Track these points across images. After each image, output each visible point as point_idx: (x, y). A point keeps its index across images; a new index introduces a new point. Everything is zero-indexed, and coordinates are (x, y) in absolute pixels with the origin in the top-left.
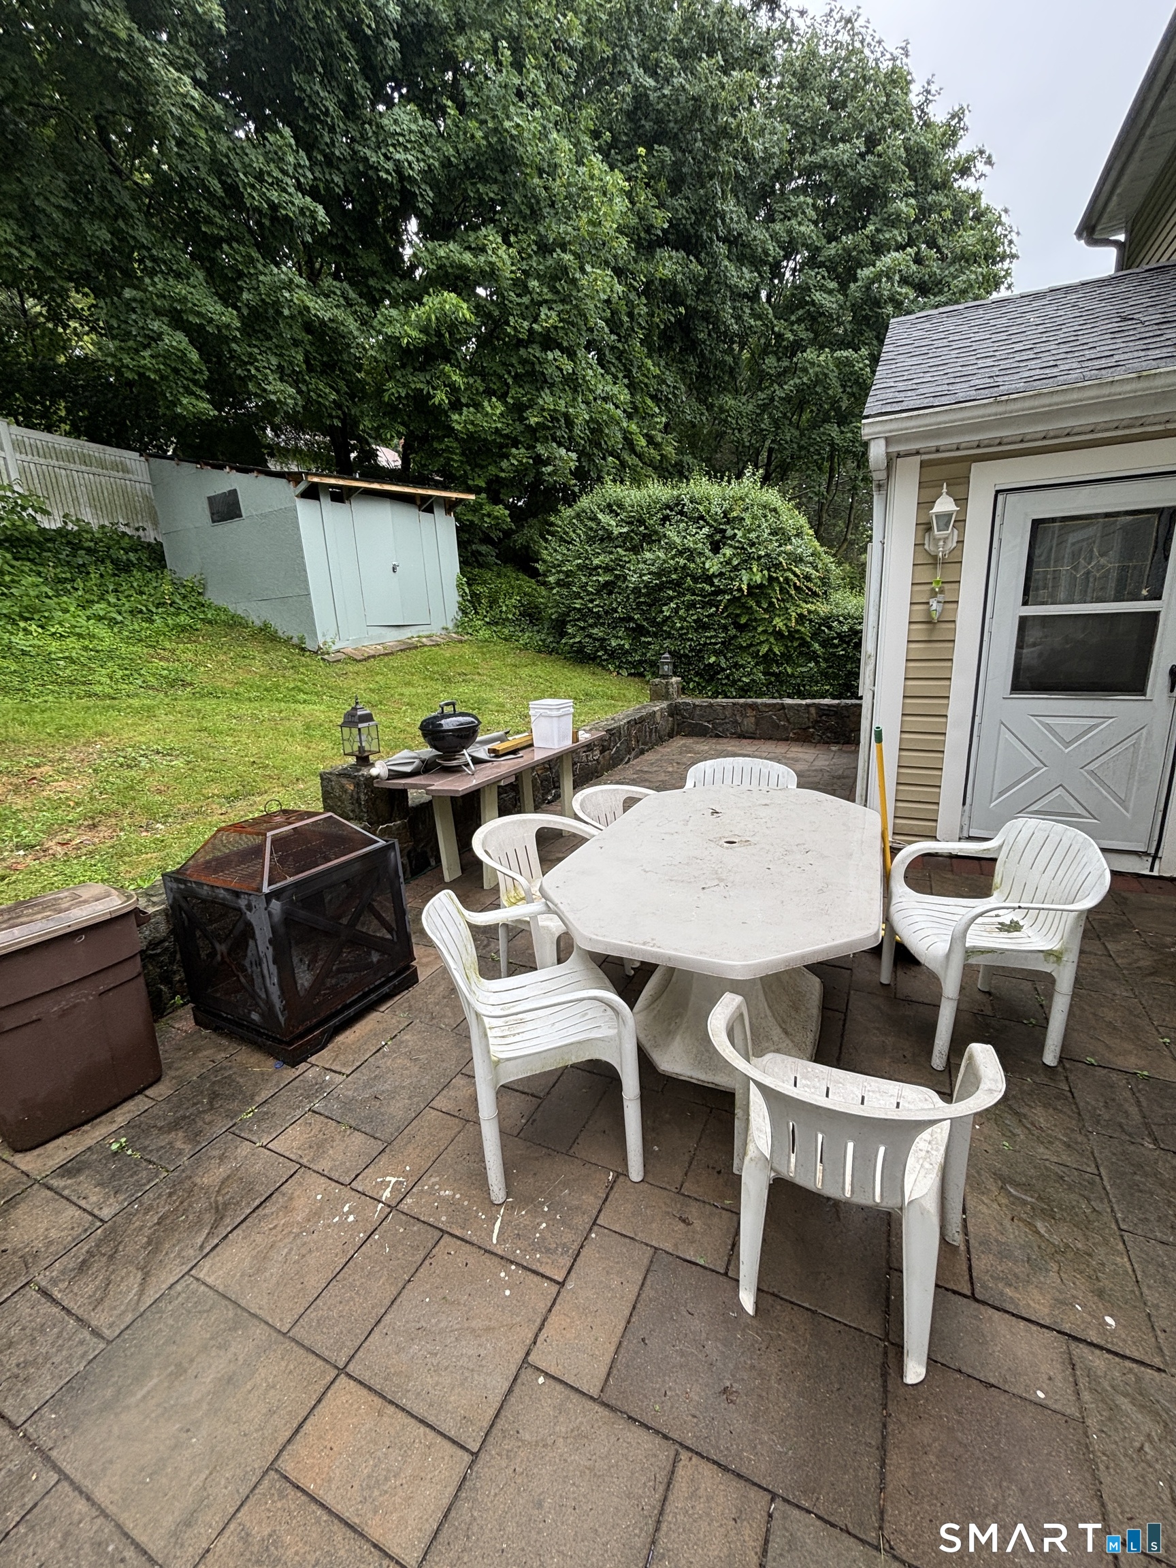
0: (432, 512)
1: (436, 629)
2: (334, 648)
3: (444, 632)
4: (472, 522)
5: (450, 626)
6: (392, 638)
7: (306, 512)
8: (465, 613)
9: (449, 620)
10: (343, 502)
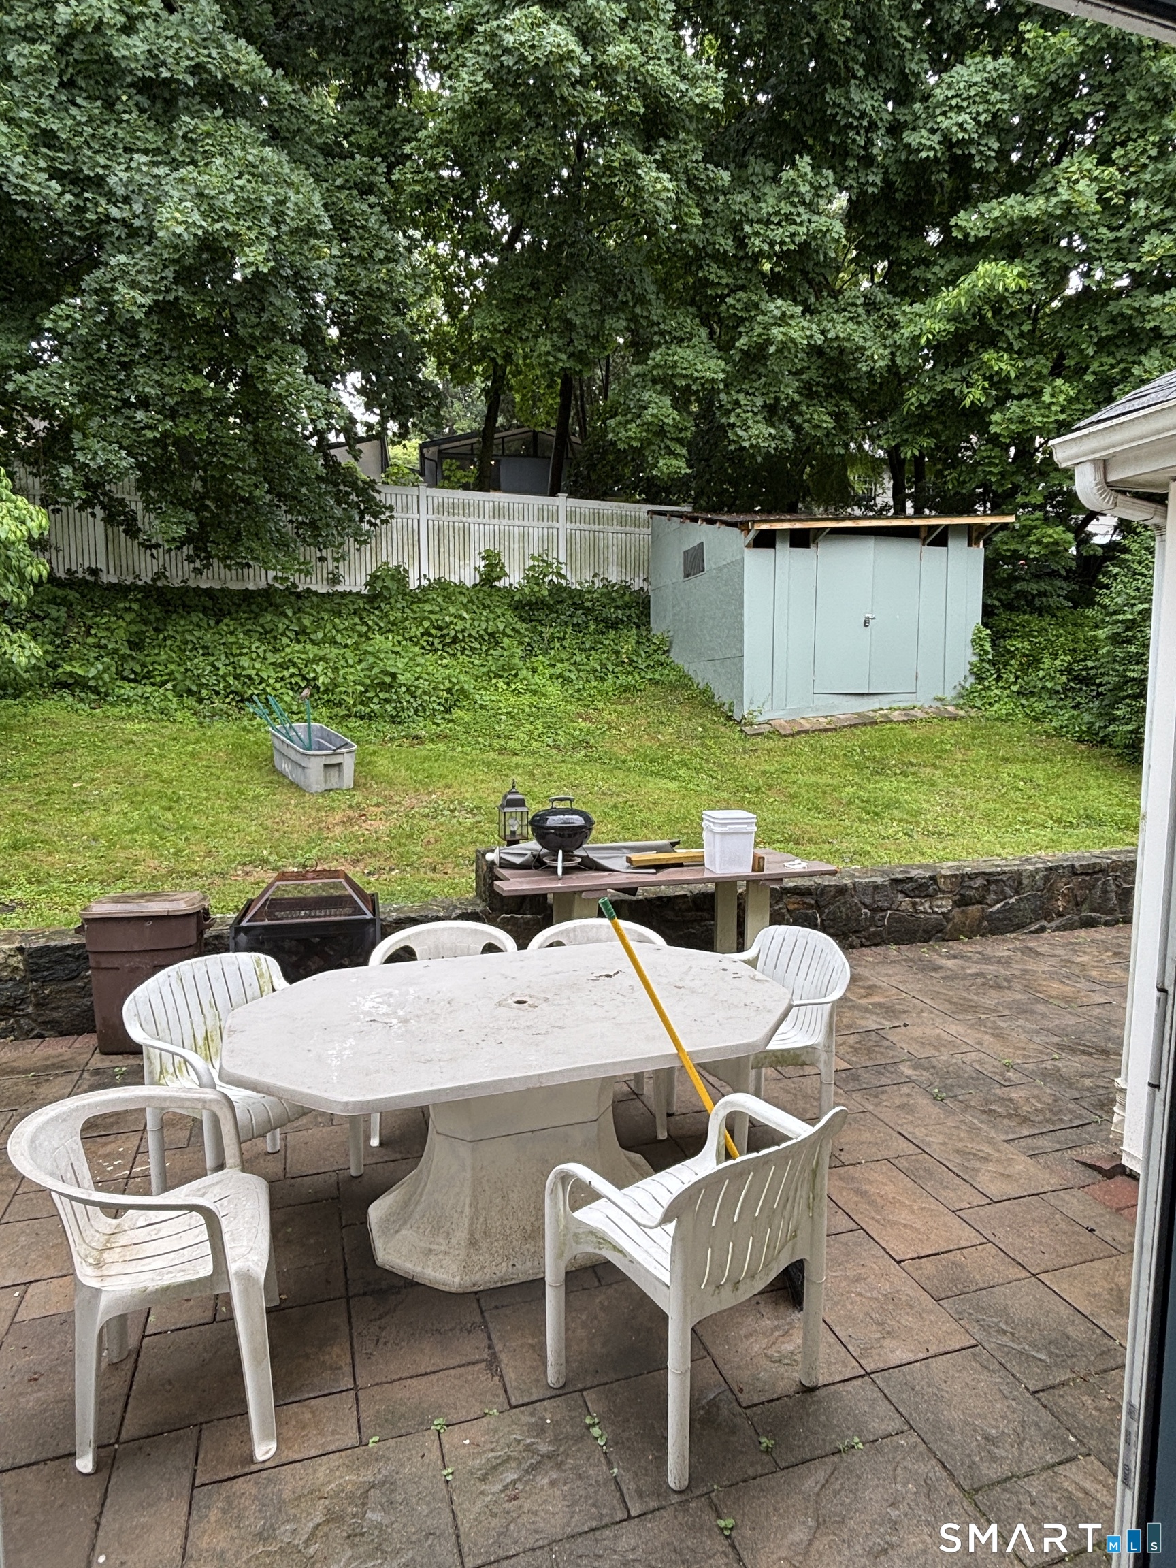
0: (945, 544)
1: (924, 700)
2: (761, 719)
3: (938, 704)
4: (1015, 551)
5: (950, 694)
6: (848, 709)
7: (756, 562)
8: (980, 679)
9: (949, 687)
10: (808, 547)
